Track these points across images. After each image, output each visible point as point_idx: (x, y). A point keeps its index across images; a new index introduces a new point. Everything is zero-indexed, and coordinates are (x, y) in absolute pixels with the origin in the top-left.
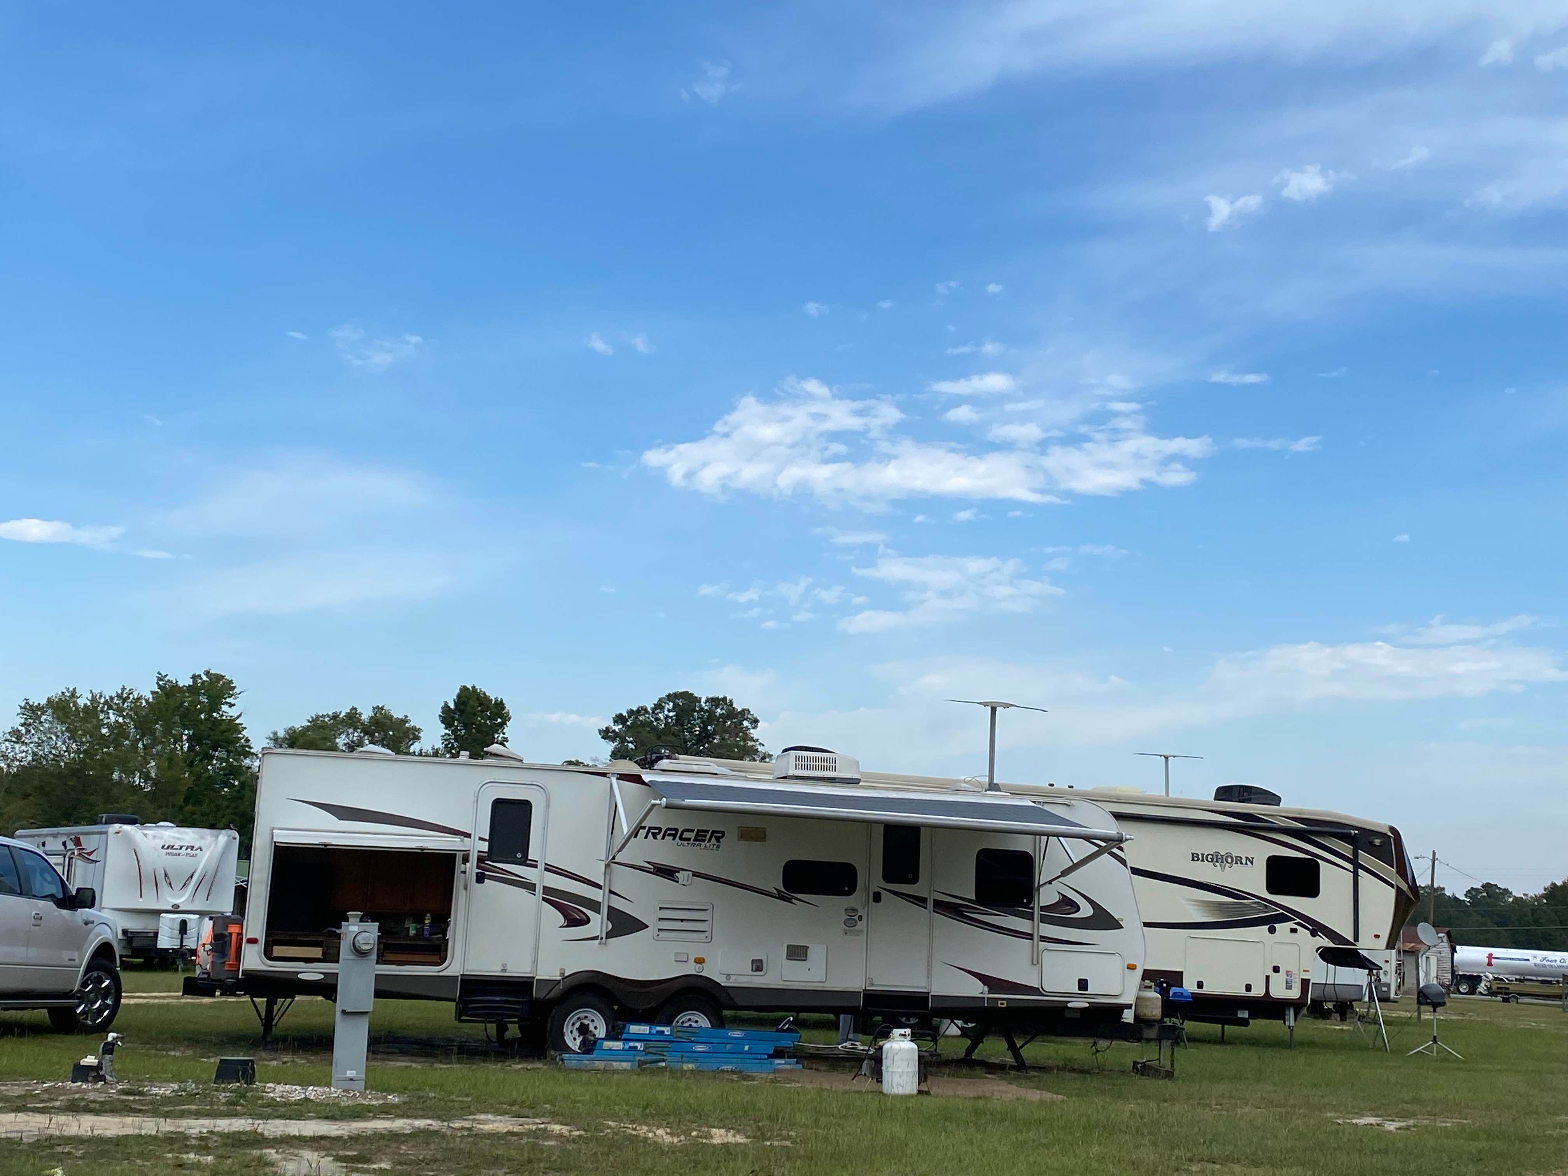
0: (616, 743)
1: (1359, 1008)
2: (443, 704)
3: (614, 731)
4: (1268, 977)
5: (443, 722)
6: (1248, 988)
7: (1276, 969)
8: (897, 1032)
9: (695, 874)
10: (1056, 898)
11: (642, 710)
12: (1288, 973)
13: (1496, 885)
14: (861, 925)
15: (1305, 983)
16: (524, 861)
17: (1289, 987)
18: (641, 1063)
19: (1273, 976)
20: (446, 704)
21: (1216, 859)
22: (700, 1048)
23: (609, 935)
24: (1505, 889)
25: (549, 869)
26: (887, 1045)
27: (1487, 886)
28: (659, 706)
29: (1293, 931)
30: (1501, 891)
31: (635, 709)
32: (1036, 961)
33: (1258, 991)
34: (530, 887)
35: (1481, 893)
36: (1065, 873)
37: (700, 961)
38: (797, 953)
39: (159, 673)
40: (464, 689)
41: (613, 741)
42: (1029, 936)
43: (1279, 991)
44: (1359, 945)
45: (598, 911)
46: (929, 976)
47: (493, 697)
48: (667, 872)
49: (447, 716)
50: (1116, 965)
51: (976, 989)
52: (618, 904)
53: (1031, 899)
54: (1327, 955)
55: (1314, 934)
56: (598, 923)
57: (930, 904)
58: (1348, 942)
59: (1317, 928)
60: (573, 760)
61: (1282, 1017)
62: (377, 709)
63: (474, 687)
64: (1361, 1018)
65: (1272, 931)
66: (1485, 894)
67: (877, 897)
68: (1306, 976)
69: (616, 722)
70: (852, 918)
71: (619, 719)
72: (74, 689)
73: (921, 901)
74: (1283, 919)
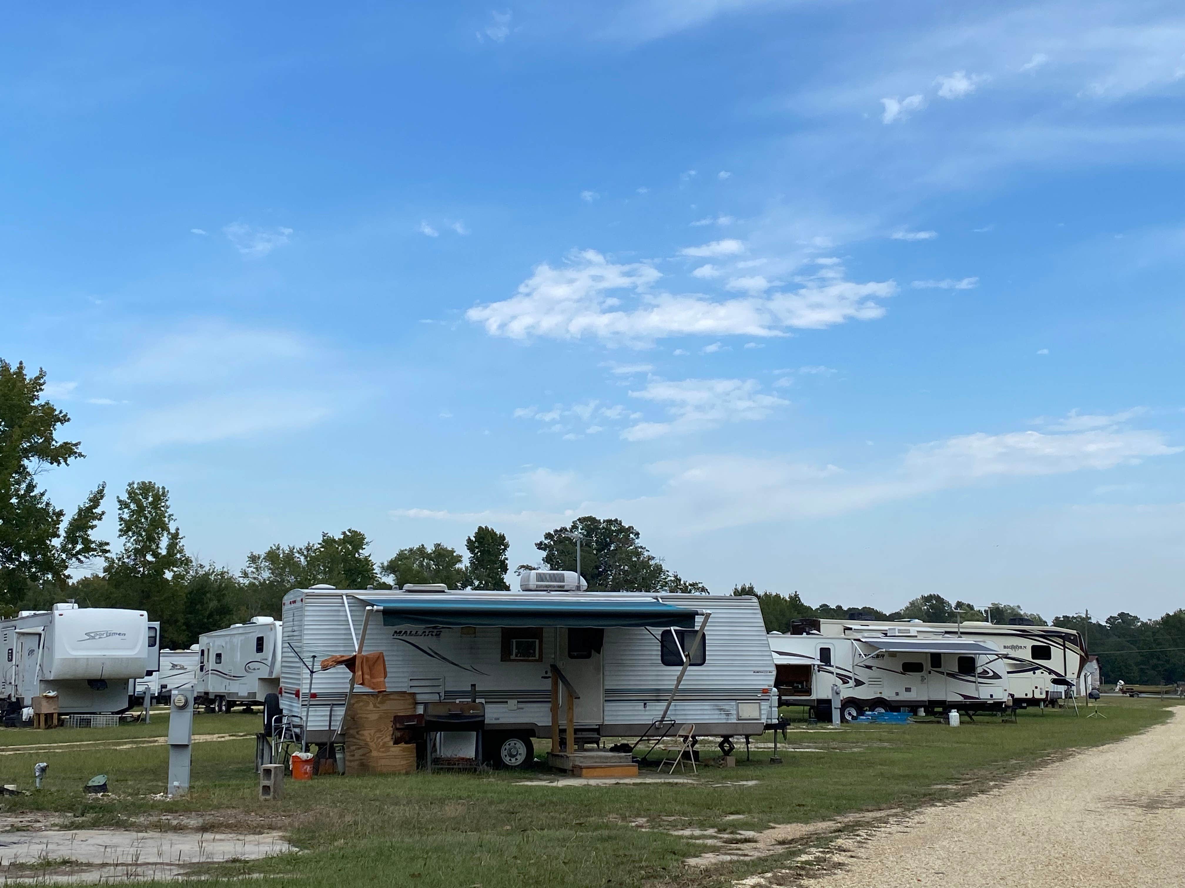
0: (547, 552)
1: (1060, 702)
2: (467, 538)
3: (545, 544)
4: (1033, 691)
5: (468, 549)
6: (1026, 695)
7: (1036, 688)
8: (953, 710)
9: (878, 668)
10: (982, 671)
11: (564, 530)
12: (1041, 689)
13: (1128, 614)
14: (926, 681)
15: (1047, 692)
16: (830, 666)
17: (1041, 694)
18: (871, 723)
19: (1035, 690)
20: (469, 538)
21: (1013, 647)
22: (886, 718)
23: (855, 686)
24: (1134, 617)
25: (837, 667)
26: (951, 714)
27: (1122, 615)
28: (574, 527)
29: (1042, 673)
30: (1132, 618)
31: (559, 529)
32: (977, 689)
33: (1030, 696)
34: (832, 673)
35: (1117, 620)
36: (987, 663)
37: (881, 693)
38: (908, 690)
39: (323, 532)
40: (480, 528)
41: (545, 550)
42: (975, 682)
43: (1037, 696)
44: (1067, 677)
45: (851, 679)
46: (946, 695)
47: (498, 533)
48: (869, 667)
49: (471, 546)
50: (1001, 690)
51: (961, 699)
52: (857, 677)
53: (975, 671)
54: (1055, 681)
55: (1050, 674)
56: (852, 683)
57: (945, 674)
58: (1063, 676)
59: (1051, 672)
60: (525, 565)
61: (1039, 705)
62: (438, 545)
63: (486, 527)
64: (1060, 706)
65: (1034, 673)
66: (1120, 620)
67: (930, 673)
68: (1047, 690)
69: (546, 538)
70: (923, 679)
71: (548, 536)
72: (279, 545)
73: (943, 673)
74: (1038, 669)
